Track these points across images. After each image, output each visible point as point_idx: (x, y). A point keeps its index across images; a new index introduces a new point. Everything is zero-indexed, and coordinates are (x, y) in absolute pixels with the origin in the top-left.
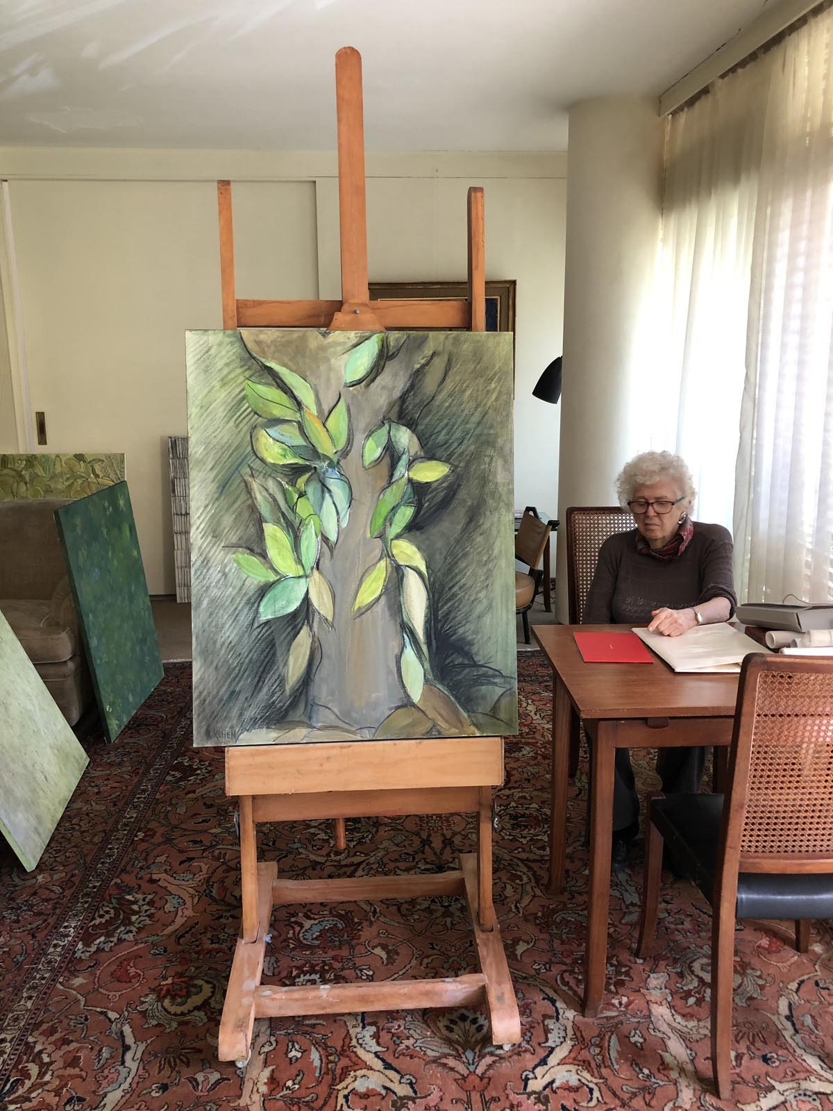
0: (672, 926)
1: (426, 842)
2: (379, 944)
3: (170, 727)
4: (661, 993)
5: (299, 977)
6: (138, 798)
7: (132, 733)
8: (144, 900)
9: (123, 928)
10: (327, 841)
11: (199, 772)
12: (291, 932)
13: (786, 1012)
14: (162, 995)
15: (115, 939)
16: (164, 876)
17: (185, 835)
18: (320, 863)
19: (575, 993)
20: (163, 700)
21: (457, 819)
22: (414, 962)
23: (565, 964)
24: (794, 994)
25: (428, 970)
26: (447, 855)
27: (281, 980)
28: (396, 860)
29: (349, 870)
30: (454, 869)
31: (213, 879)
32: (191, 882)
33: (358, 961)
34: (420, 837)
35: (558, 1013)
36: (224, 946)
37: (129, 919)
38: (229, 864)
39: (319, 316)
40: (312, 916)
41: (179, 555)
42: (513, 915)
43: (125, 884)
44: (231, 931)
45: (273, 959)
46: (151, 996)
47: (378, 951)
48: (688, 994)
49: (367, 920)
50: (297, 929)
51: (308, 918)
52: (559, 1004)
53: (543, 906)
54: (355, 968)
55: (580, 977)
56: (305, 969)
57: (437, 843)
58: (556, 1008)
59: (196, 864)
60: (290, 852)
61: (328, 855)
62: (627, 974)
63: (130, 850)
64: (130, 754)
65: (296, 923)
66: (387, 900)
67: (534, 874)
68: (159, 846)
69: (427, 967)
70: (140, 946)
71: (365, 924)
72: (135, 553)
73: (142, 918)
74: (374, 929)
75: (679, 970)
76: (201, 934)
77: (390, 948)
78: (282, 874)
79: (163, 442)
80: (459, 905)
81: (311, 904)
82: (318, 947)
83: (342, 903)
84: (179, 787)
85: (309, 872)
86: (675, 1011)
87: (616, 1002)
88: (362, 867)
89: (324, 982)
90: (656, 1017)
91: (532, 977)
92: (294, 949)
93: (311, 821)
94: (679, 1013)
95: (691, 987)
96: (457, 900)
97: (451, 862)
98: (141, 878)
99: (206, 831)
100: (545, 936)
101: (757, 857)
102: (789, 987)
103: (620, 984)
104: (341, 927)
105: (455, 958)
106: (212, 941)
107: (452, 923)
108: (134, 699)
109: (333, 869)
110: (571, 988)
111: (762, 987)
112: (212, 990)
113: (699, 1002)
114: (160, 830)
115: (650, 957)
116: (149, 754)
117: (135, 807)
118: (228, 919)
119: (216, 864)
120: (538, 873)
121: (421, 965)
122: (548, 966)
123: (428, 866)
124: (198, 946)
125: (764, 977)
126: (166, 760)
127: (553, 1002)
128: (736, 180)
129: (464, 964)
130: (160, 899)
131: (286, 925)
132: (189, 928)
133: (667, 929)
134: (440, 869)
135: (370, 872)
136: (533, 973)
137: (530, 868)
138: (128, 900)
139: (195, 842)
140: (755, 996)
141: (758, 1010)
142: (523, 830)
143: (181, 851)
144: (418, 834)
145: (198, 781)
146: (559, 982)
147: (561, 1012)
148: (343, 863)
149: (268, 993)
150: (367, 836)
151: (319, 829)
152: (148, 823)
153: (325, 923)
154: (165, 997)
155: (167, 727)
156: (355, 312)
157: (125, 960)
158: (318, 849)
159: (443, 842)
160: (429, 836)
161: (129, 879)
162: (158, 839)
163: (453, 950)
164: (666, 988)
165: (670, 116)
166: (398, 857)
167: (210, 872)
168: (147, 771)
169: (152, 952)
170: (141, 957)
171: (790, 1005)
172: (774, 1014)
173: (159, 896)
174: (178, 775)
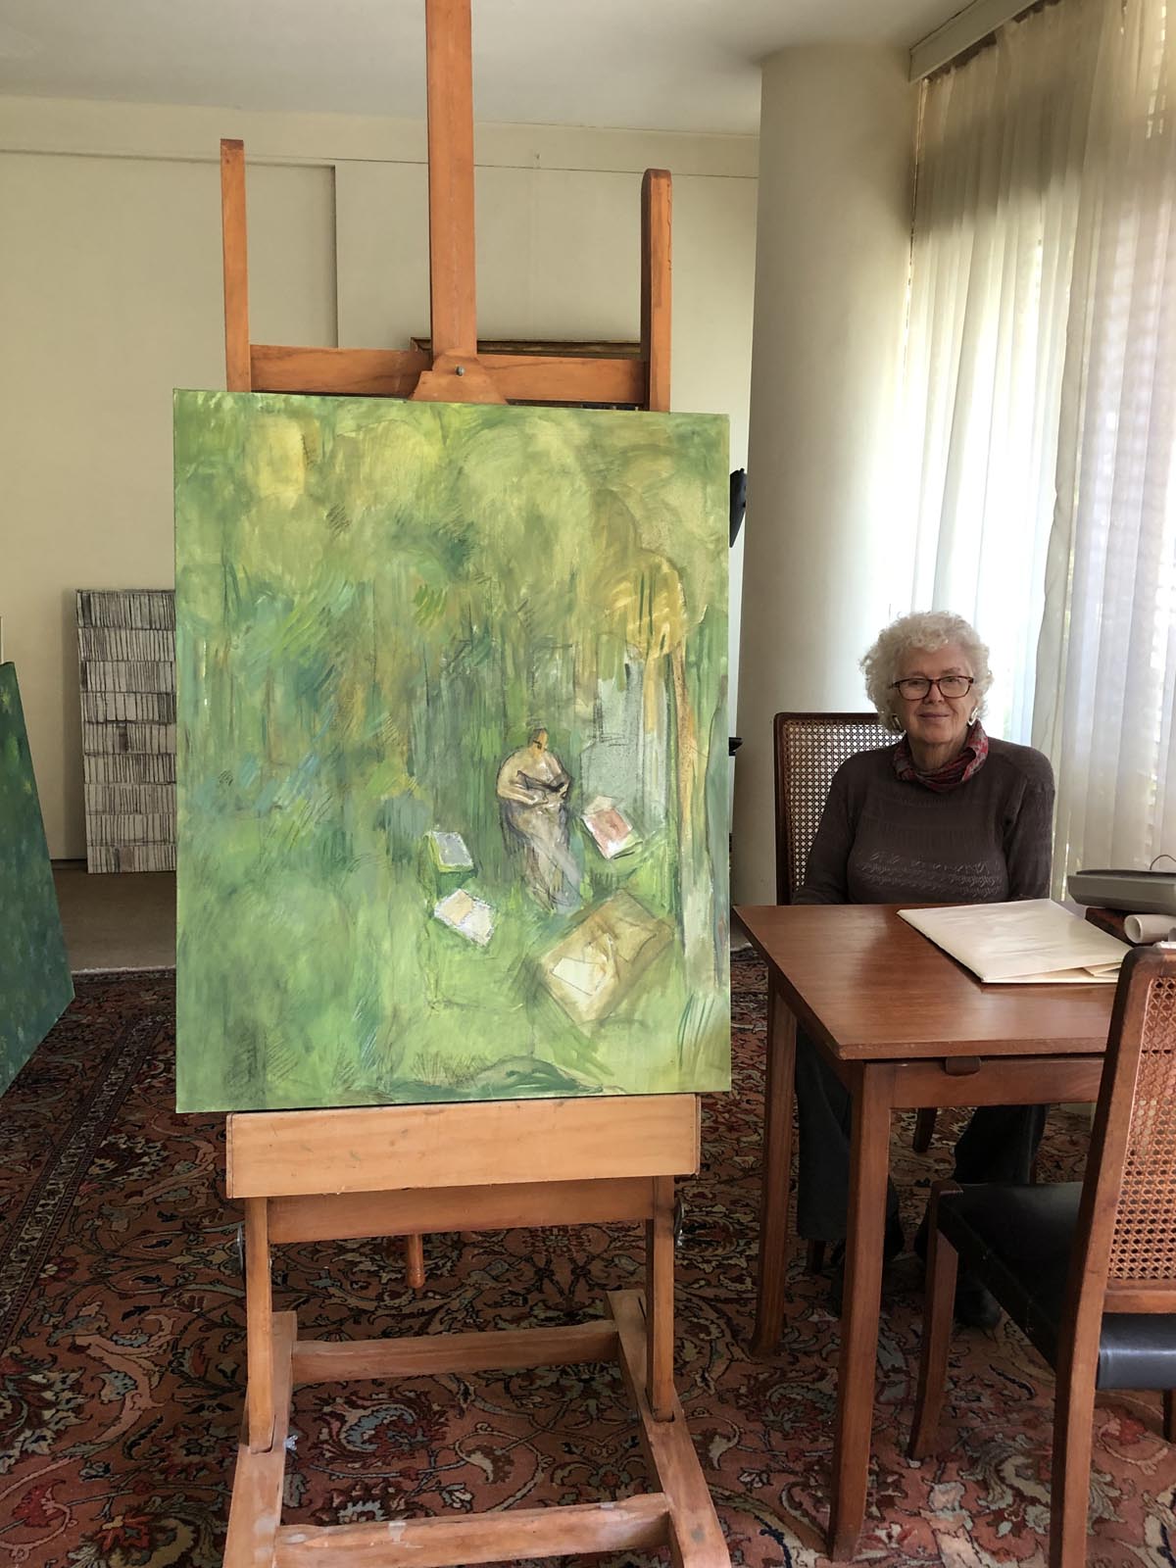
0: (963, 1404)
1: (544, 1274)
2: (478, 1448)
3: (91, 1082)
4: (954, 1517)
5: (345, 1508)
6: (43, 1206)
7: (24, 1094)
8: (63, 1382)
9: (28, 1433)
10: (375, 1274)
11: (146, 1159)
12: (325, 1431)
13: (1158, 1542)
14: (105, 1548)
15: (16, 1452)
16: (95, 1339)
17: (129, 1268)
18: (365, 1312)
19: (813, 1520)
20: (75, 1038)
21: (593, 1233)
22: (540, 1476)
23: (793, 1473)
24: (1169, 1511)
25: (565, 1490)
26: (582, 1293)
27: (313, 1515)
28: (496, 1305)
29: (416, 1323)
30: (596, 1317)
31: (181, 1345)
32: (144, 1348)
33: (446, 1478)
34: (534, 1265)
35: (788, 1556)
36: (210, 1459)
37: (39, 1416)
38: (209, 1316)
39: (391, 377)
40: (360, 1402)
41: (93, 793)
42: (700, 1391)
43: (29, 1355)
44: (220, 1432)
45: (298, 1478)
46: (86, 1549)
47: (477, 1459)
48: (999, 1516)
49: (453, 1407)
50: (336, 1425)
51: (354, 1405)
52: (790, 1541)
53: (748, 1377)
54: (441, 1489)
55: (820, 1494)
56: (354, 1494)
57: (563, 1274)
58: (785, 1547)
59: (153, 1317)
60: (314, 1294)
61: (380, 1298)
62: (896, 1486)
63: (34, 1295)
64: (25, 1129)
65: (333, 1414)
66: (485, 1372)
67: (729, 1321)
68: (85, 1286)
69: (563, 1484)
70: (61, 1463)
71: (451, 1414)
72: (28, 786)
73: (61, 1414)
74: (467, 1423)
75: (980, 1478)
76: (168, 1438)
77: (498, 1453)
78: (305, 1331)
79: (67, 599)
80: (608, 1378)
81: (357, 1381)
82: (373, 1454)
83: (409, 1378)
84: (113, 1186)
85: (348, 1327)
86: (980, 1545)
87: (882, 1534)
88: (439, 1316)
89: (390, 1515)
90: (949, 1556)
91: (739, 1496)
92: (332, 1460)
93: (346, 1240)
94: (986, 1550)
95: (1004, 1506)
96: (603, 1369)
97: (589, 1306)
98: (55, 1344)
99: (165, 1261)
100: (758, 1427)
101: (1133, 1287)
102: (1159, 1500)
103: (886, 1503)
104: (410, 1421)
105: (609, 1468)
106: (188, 1450)
107: (598, 1408)
108: (26, 1036)
109: (390, 1321)
110: (806, 1514)
111: (1116, 1502)
112: (192, 1536)
113: (1018, 1529)
114: (85, 1260)
115: (931, 1456)
116: (56, 1129)
117: (39, 1222)
118: (213, 1411)
119: (189, 1316)
120: (735, 1322)
121: (552, 1481)
122: (764, 1476)
123: (550, 1314)
124: (163, 1460)
125: (1117, 1484)
126: (88, 1141)
127: (779, 1537)
128: (1041, 186)
129: (625, 1477)
130: (92, 1379)
131: (315, 1420)
132: (147, 1429)
133: (954, 1408)
134: (572, 1317)
135: (454, 1326)
136: (742, 1489)
137: (721, 1313)
138: (36, 1384)
139: (147, 1280)
140: (1106, 1516)
141: (1113, 1540)
142: (706, 1249)
143: (123, 1296)
144: (529, 1260)
145: (145, 1176)
146: (785, 1504)
147: (793, 1553)
148: (406, 1311)
149: (299, 1538)
150: (444, 1265)
151: (361, 1254)
152: (63, 1249)
153: (382, 1414)
154: (111, 1550)
155: (86, 1083)
156: (458, 373)
157: (36, 1488)
158: (361, 1287)
159: (573, 1272)
160: (549, 1262)
161: (36, 1347)
162: (82, 1275)
163: (605, 1454)
164: (961, 1507)
165: (926, 81)
166: (499, 1299)
167: (177, 1330)
168: (56, 1158)
169: (83, 1473)
170: (64, 1482)
171: (1163, 1529)
172: (1139, 1547)
173: (90, 1374)
174: (110, 1165)
